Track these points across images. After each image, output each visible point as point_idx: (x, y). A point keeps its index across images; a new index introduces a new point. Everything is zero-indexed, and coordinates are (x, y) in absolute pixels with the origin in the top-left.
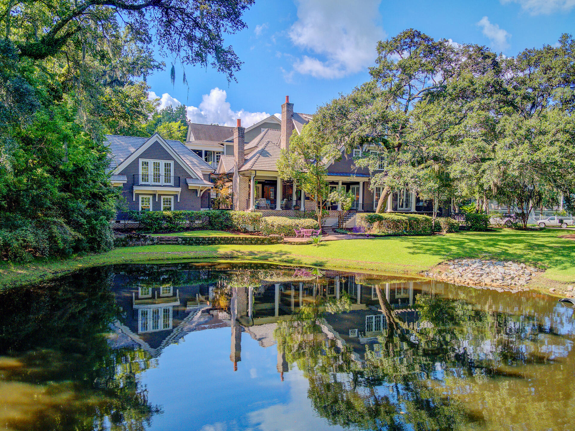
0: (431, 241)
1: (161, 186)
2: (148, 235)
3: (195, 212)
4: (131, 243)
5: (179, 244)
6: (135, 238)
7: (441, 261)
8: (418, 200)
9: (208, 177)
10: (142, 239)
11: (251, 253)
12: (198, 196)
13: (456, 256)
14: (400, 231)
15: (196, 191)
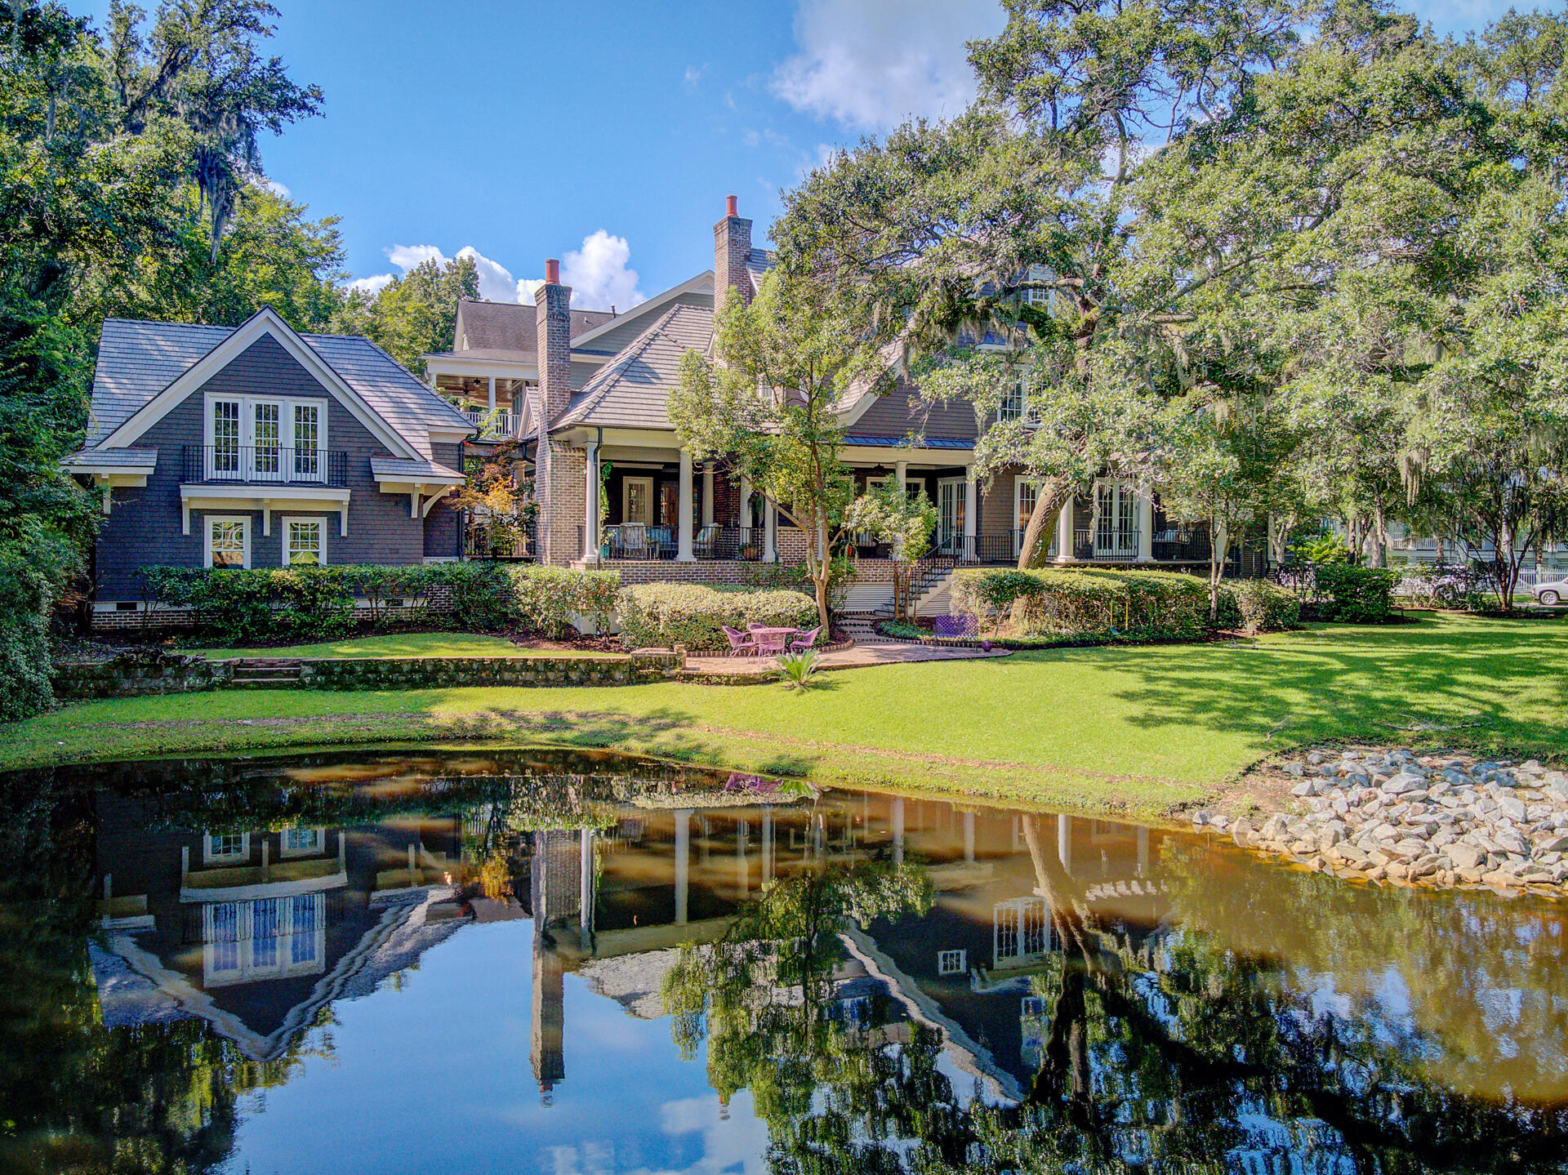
0: (1209, 669)
1: (281, 484)
2: (190, 655)
3: (387, 569)
4: (126, 684)
5: (302, 686)
6: (142, 666)
7: (1255, 755)
8: (1159, 523)
9: (453, 456)
10: (169, 671)
11: (555, 721)
12: (414, 515)
13: (1309, 735)
14: (1101, 629)
15: (402, 500)
